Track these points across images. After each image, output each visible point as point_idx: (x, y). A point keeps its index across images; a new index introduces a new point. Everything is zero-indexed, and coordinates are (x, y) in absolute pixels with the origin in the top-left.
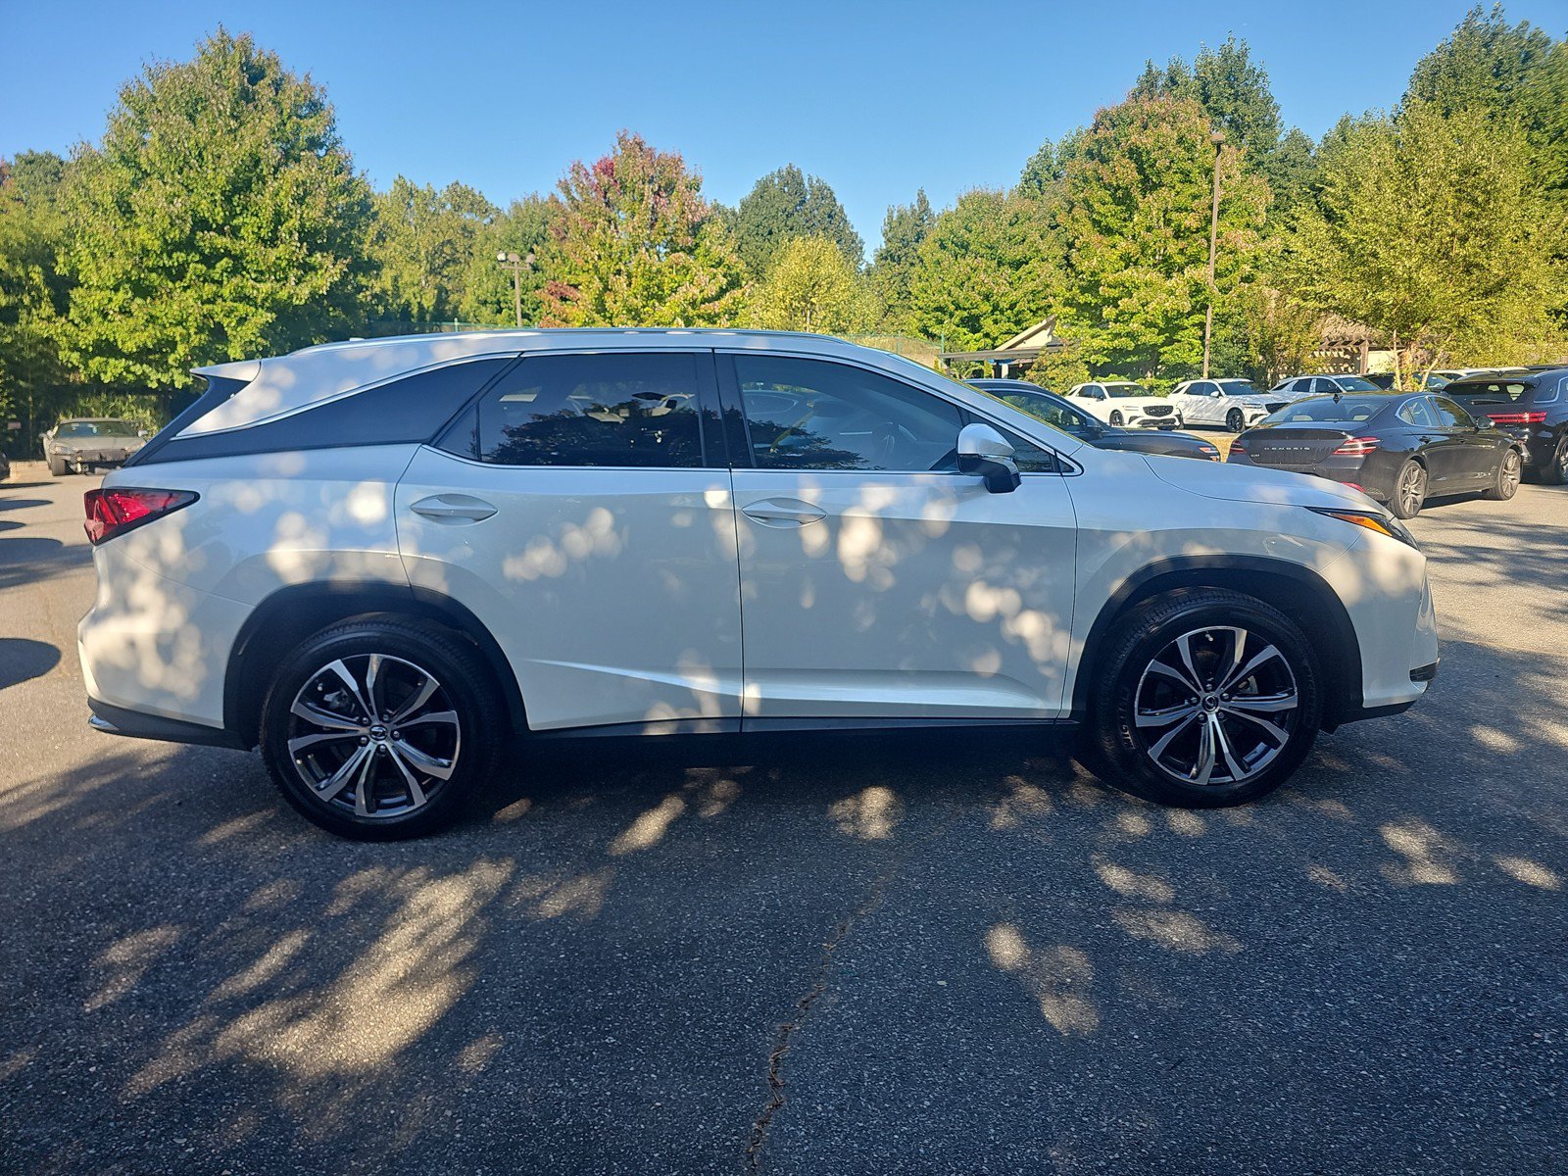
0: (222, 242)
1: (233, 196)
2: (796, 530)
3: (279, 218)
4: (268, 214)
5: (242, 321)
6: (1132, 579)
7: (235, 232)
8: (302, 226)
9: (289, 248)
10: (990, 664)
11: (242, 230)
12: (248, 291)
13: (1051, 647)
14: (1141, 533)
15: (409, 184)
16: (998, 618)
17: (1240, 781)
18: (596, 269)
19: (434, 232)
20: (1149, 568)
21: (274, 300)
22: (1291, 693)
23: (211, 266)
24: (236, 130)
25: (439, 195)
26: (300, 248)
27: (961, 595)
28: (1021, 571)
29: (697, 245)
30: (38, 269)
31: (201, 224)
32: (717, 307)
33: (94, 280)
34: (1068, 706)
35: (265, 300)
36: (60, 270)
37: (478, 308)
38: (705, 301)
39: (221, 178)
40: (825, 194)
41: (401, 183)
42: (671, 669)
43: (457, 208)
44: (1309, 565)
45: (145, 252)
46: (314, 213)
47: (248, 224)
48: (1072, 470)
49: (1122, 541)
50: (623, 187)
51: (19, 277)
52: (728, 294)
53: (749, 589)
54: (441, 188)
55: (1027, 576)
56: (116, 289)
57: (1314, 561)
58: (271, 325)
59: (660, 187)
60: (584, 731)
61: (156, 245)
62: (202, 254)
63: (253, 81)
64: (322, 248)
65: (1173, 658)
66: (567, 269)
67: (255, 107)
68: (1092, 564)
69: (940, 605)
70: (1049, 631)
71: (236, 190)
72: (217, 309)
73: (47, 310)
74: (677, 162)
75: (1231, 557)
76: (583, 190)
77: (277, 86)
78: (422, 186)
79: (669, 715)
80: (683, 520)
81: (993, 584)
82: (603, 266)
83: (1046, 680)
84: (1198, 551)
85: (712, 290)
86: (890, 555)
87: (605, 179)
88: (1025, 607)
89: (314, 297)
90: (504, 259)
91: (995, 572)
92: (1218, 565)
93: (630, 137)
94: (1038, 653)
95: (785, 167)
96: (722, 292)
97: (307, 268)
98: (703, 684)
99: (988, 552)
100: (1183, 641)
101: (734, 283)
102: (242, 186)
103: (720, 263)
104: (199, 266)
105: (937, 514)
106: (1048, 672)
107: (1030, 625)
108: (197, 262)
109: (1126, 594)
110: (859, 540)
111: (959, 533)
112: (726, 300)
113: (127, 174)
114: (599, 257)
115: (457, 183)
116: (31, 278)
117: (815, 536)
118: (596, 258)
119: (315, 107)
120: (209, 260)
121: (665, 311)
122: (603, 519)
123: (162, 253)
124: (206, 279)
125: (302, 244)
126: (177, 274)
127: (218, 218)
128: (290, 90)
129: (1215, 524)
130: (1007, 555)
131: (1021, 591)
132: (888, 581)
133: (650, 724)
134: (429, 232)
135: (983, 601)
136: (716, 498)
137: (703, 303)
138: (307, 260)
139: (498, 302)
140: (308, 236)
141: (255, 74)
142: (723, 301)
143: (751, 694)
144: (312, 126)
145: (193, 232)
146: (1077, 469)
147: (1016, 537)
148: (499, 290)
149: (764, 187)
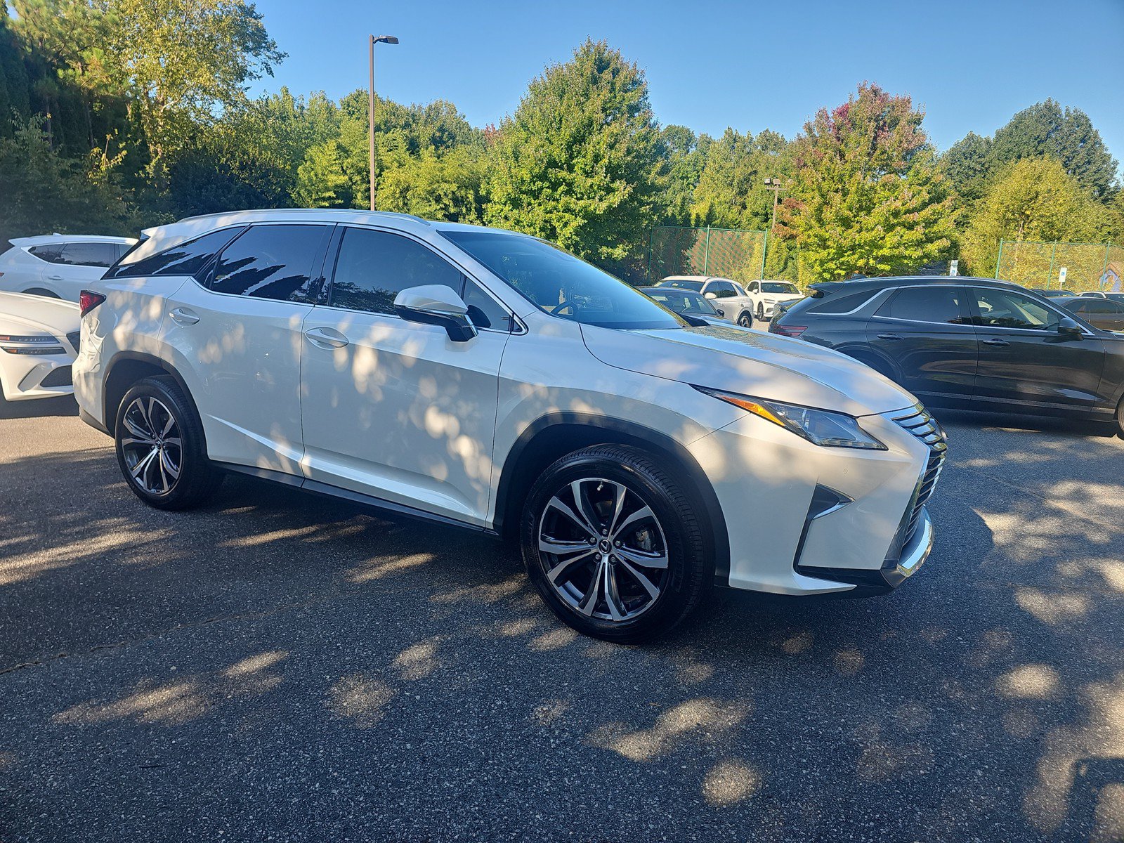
0: (563, 174)
1: (573, 145)
2: (332, 352)
3: (597, 158)
4: (590, 156)
5: (565, 225)
6: (535, 425)
7: (571, 169)
8: (610, 163)
9: (600, 178)
10: (441, 473)
11: (576, 167)
12: (573, 206)
13: (478, 468)
14: (541, 385)
15: (734, 133)
16: (444, 438)
17: (617, 622)
18: (820, 188)
19: (745, 165)
20: (546, 418)
21: (586, 211)
22: (663, 555)
23: (555, 190)
24: (584, 103)
25: (754, 140)
26: (605, 177)
27: (422, 417)
28: (461, 403)
29: (909, 168)
30: (472, 192)
31: (553, 164)
32: (916, 217)
33: (496, 199)
34: (491, 519)
35: (580, 211)
36: (482, 192)
37: (752, 218)
38: (908, 212)
39: (566, 133)
40: (1081, 121)
41: (729, 133)
42: (268, 436)
43: (765, 148)
44: (676, 437)
45: (523, 181)
46: (618, 155)
47: (579, 162)
48: (520, 330)
49: (527, 391)
50: (854, 125)
51: (462, 197)
52: (929, 207)
53: (304, 388)
54: (756, 136)
55: (465, 408)
56: (505, 204)
57: (681, 434)
58: (583, 227)
59: (885, 123)
60: (231, 466)
61: (527, 177)
62: (551, 182)
63: (601, 70)
64: (621, 178)
65: (568, 498)
66: (800, 189)
67: (598, 88)
68: (507, 407)
69: (410, 422)
70: (477, 455)
71: (574, 142)
72: (554, 216)
73: (473, 216)
74: (906, 103)
75: (608, 419)
76: (822, 129)
77: (616, 73)
78: (743, 134)
79: (269, 467)
80: (276, 336)
81: (443, 410)
82: (825, 185)
83: (476, 492)
84: (582, 409)
85: (915, 203)
86: (382, 376)
87: (840, 119)
88: (462, 432)
89: (610, 210)
90: (769, 182)
91: (445, 401)
92: (598, 424)
93: (868, 87)
94: (470, 471)
95: (1042, 103)
96: (925, 205)
97: (609, 190)
98: (283, 449)
99: (441, 385)
100: (576, 486)
101: (938, 198)
102: (578, 139)
103: (925, 183)
104: (548, 190)
105: (411, 351)
106: (477, 487)
107: (465, 447)
108: (547, 188)
109: (530, 436)
110: (365, 362)
111: (423, 368)
112: (927, 212)
113: (524, 135)
114: (824, 179)
115: (767, 130)
116: (468, 198)
117: (341, 356)
118: (820, 180)
119: (635, 83)
120: (554, 187)
121: (870, 221)
122: (241, 331)
123: (531, 182)
124: (550, 198)
125: (607, 175)
126: (535, 194)
127: (562, 159)
128: (623, 74)
129: (598, 388)
130: (453, 390)
131: (461, 420)
132: (379, 397)
133: (260, 470)
134: (742, 166)
135: (436, 422)
136: (294, 321)
137: (905, 213)
138: (611, 185)
139: (767, 214)
140: (613, 171)
141: (602, 65)
142: (923, 213)
143: (306, 462)
144: (632, 98)
145: (546, 168)
146: (524, 331)
147: (458, 377)
148: (768, 205)
149: (1020, 120)
